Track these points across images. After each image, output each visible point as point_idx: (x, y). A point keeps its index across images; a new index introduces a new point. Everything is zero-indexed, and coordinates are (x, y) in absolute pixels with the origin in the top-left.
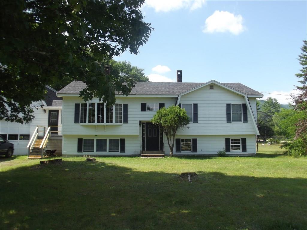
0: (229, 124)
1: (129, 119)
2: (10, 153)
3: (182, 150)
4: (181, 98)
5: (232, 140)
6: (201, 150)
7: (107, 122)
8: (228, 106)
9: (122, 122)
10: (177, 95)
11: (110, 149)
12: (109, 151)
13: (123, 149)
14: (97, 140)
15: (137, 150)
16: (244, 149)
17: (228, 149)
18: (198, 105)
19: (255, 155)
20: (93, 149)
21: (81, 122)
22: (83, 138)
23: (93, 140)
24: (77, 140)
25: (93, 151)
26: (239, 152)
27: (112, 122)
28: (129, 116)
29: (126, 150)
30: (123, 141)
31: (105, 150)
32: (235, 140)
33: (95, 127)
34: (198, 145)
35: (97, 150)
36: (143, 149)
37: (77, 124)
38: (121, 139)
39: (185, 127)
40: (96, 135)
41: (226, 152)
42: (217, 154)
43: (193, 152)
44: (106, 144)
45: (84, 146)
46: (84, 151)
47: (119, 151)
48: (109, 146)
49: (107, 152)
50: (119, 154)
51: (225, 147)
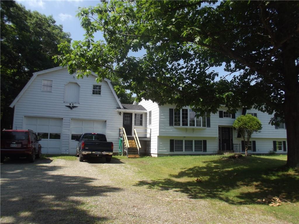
0: (277, 130)
1: (211, 124)
5: (277, 142)
6: (258, 150)
7: (197, 125)
9: (206, 126)
13: (205, 149)
14: (186, 141)
15: (215, 150)
16: (285, 149)
17: (275, 149)
18: (257, 115)
20: (183, 149)
21: (175, 125)
22: (175, 139)
23: (182, 141)
24: (169, 141)
25: (182, 151)
26: (282, 151)
28: (211, 121)
29: (207, 150)
30: (205, 142)
31: (192, 150)
32: (279, 142)
34: (257, 146)
35: (185, 151)
37: (172, 127)
40: (185, 137)
41: (274, 151)
42: (268, 153)
43: (253, 151)
45: (176, 146)
46: (175, 151)
47: (202, 151)
48: (195, 146)
49: (194, 152)
50: (202, 153)
51: (273, 148)
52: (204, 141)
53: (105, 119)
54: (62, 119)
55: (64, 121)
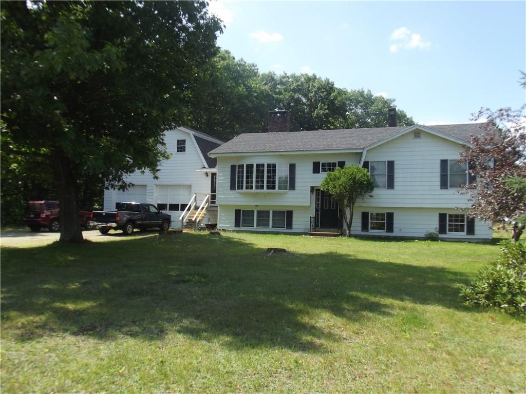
0: (444, 191)
1: (297, 184)
2: (166, 225)
3: (371, 229)
4: (367, 153)
5: (450, 216)
6: (400, 230)
7: (268, 188)
8: (444, 163)
9: (288, 189)
10: (361, 149)
11: (273, 223)
12: (273, 227)
13: (290, 225)
14: (258, 212)
15: (305, 227)
16: (471, 230)
17: (442, 230)
18: (395, 163)
19: (490, 241)
20: (253, 224)
21: (238, 189)
23: (254, 211)
24: (234, 211)
25: (253, 226)
26: (463, 235)
27: (274, 188)
28: (297, 180)
30: (290, 214)
31: (268, 225)
32: (457, 216)
33: (255, 195)
34: (395, 222)
35: (258, 225)
36: (316, 226)
37: (233, 192)
38: (287, 211)
39: (367, 195)
40: (257, 206)
41: (440, 233)
42: (424, 236)
43: (387, 232)
44: (269, 217)
45: (243, 219)
46: (242, 226)
47: (284, 227)
48: (273, 220)
49: (270, 228)
50: (284, 230)
51: (438, 227)
52: (288, 212)
53: (189, 183)
54: (146, 186)
55: (148, 188)
